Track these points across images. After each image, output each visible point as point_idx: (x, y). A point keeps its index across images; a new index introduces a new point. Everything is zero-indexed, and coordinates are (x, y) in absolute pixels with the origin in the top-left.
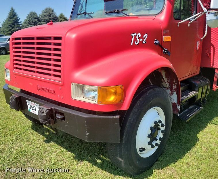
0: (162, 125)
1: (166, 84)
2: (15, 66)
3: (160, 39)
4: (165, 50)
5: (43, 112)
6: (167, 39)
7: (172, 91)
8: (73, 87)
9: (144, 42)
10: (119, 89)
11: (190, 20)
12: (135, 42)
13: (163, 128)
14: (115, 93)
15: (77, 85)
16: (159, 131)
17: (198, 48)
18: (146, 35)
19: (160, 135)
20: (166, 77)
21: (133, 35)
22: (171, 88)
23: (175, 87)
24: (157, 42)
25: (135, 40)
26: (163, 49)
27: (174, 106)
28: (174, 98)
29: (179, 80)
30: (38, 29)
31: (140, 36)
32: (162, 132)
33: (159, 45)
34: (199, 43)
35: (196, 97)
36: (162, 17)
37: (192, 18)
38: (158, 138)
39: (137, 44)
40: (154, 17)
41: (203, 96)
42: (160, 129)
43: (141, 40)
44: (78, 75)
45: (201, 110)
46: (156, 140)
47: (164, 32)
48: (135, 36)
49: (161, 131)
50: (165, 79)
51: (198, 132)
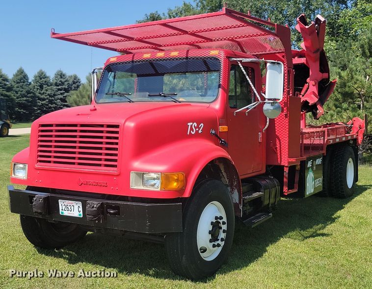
0: (224, 223)
1: (226, 180)
2: (40, 159)
3: (216, 129)
4: (222, 141)
5: (93, 207)
6: (223, 128)
7: (233, 189)
8: (133, 176)
9: (200, 132)
10: (181, 176)
11: (248, 109)
12: (192, 131)
13: (224, 227)
14: (177, 180)
15: (137, 174)
16: (220, 230)
17: (260, 140)
18: (202, 124)
19: (222, 235)
20: (225, 172)
21: (190, 124)
22: (231, 185)
23: (236, 183)
24: (213, 132)
25: (192, 129)
26: (220, 140)
27: (237, 206)
28: (235, 197)
29: (241, 178)
30: (79, 115)
31: (196, 126)
32: (224, 231)
33: (216, 135)
34: (261, 134)
35: (262, 200)
36: (217, 106)
37: (251, 106)
38: (220, 238)
39: (193, 133)
40: (208, 105)
41: (272, 201)
42: (221, 228)
43: (197, 129)
44: (137, 164)
45: (270, 217)
46: (218, 240)
47: (220, 122)
48: (191, 126)
49: (222, 230)
50: (224, 174)
51: (268, 246)
